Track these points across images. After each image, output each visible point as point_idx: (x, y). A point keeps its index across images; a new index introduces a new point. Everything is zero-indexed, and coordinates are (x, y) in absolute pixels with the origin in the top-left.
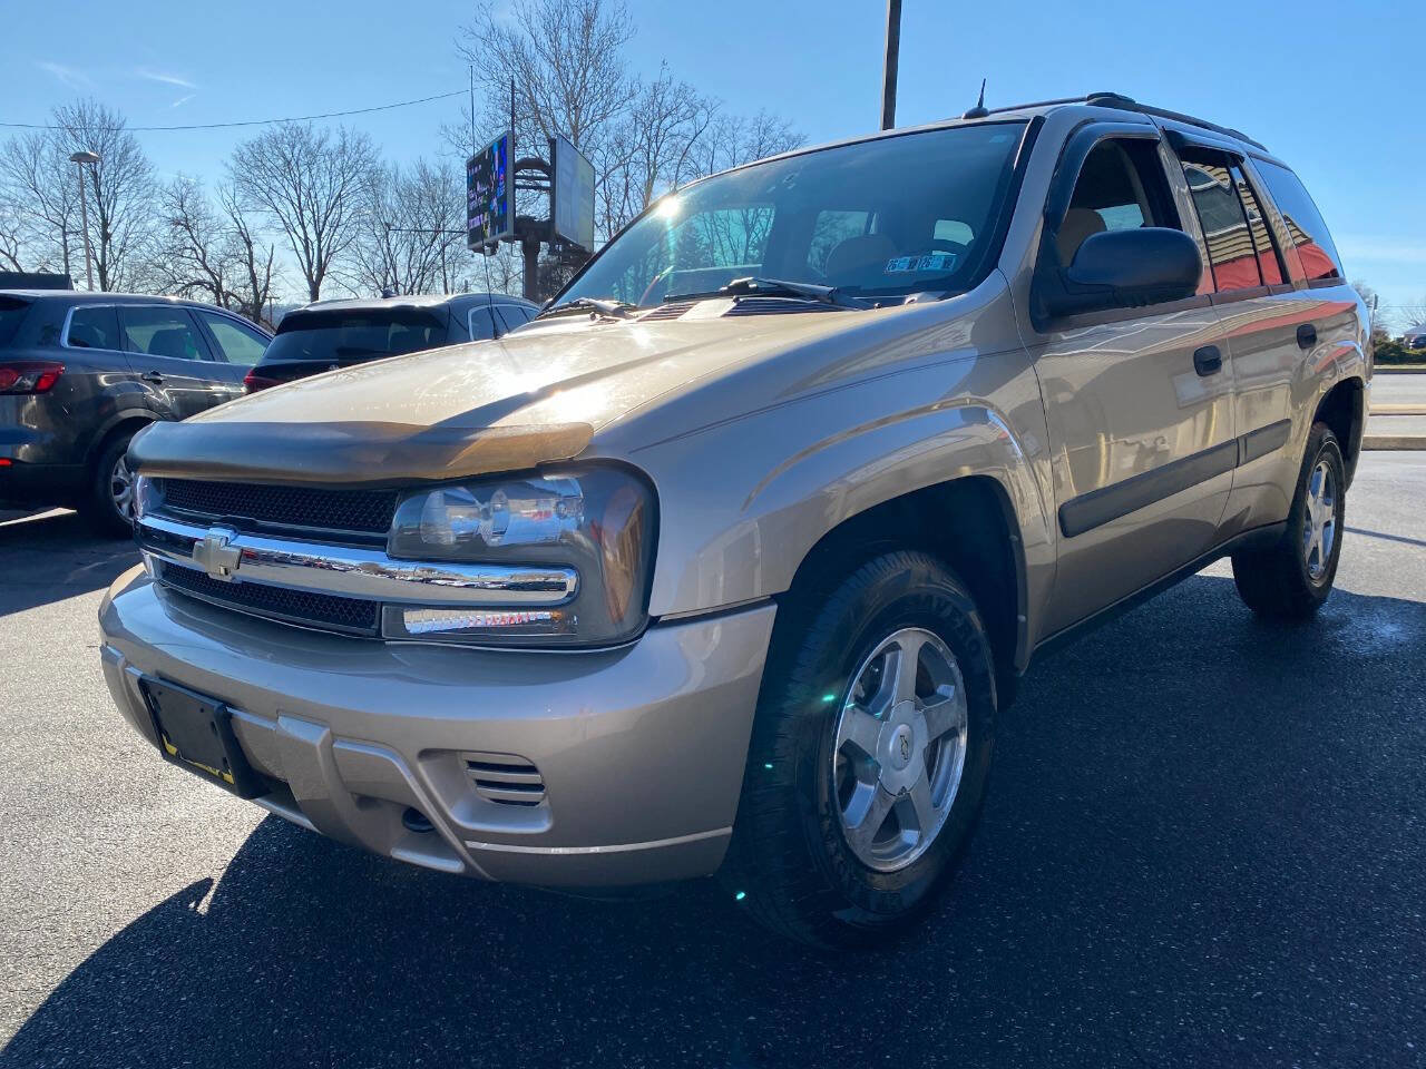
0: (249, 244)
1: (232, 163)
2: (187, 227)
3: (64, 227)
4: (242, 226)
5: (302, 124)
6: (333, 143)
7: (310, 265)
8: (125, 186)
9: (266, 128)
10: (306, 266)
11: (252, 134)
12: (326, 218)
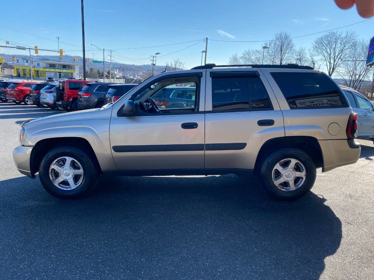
0: (314, 64)
1: (314, 44)
2: (300, 60)
3: (273, 62)
4: (313, 60)
5: (335, 31)
6: (344, 35)
7: (330, 69)
8: (288, 51)
9: (325, 33)
10: (329, 70)
11: (320, 36)
12: (338, 56)
